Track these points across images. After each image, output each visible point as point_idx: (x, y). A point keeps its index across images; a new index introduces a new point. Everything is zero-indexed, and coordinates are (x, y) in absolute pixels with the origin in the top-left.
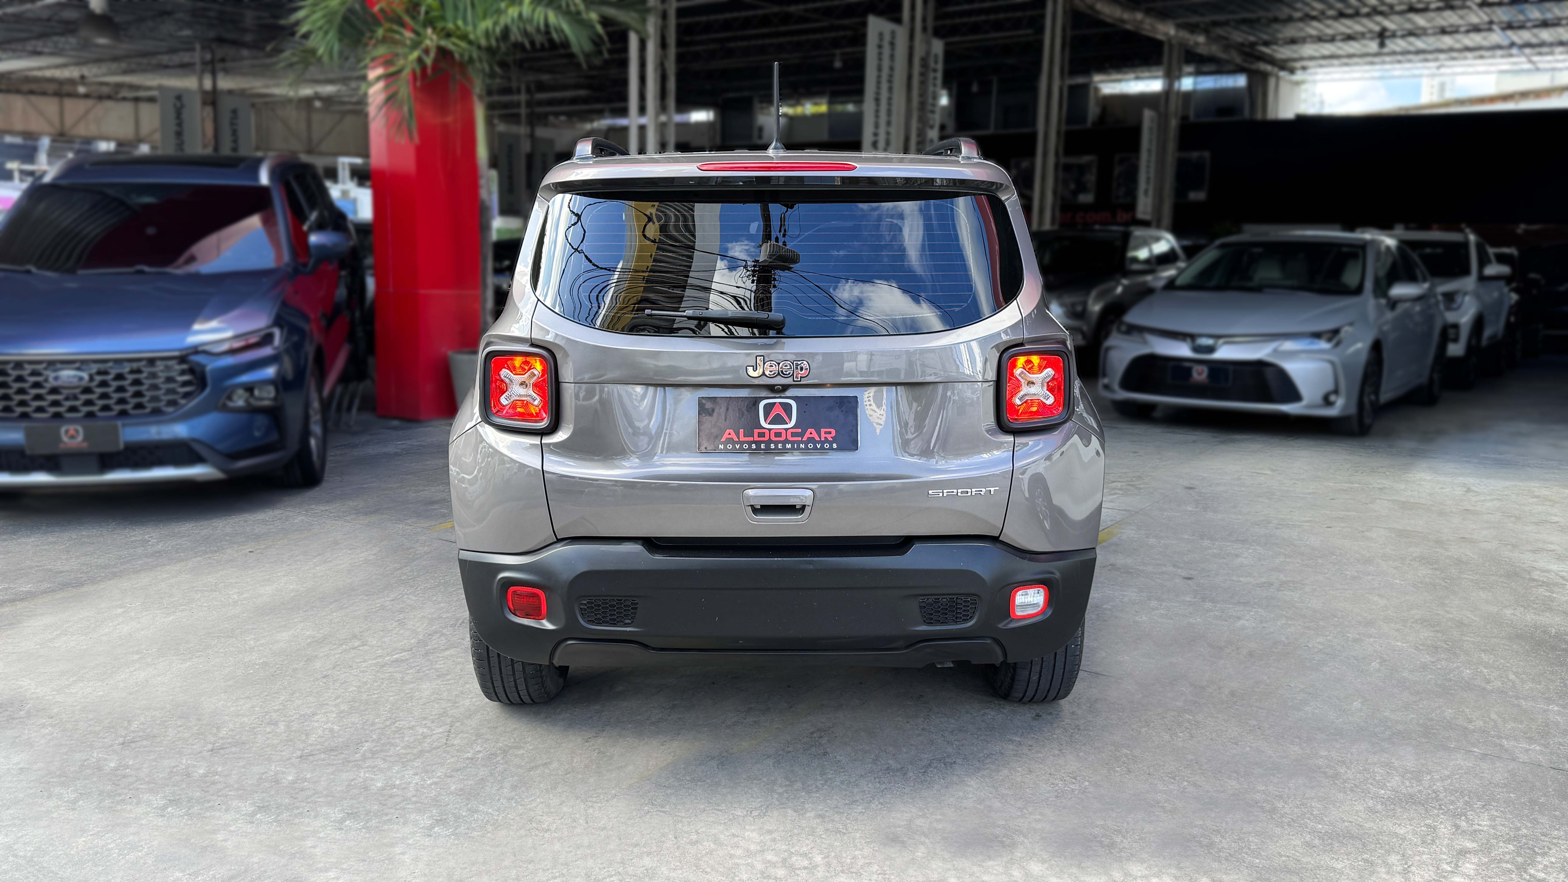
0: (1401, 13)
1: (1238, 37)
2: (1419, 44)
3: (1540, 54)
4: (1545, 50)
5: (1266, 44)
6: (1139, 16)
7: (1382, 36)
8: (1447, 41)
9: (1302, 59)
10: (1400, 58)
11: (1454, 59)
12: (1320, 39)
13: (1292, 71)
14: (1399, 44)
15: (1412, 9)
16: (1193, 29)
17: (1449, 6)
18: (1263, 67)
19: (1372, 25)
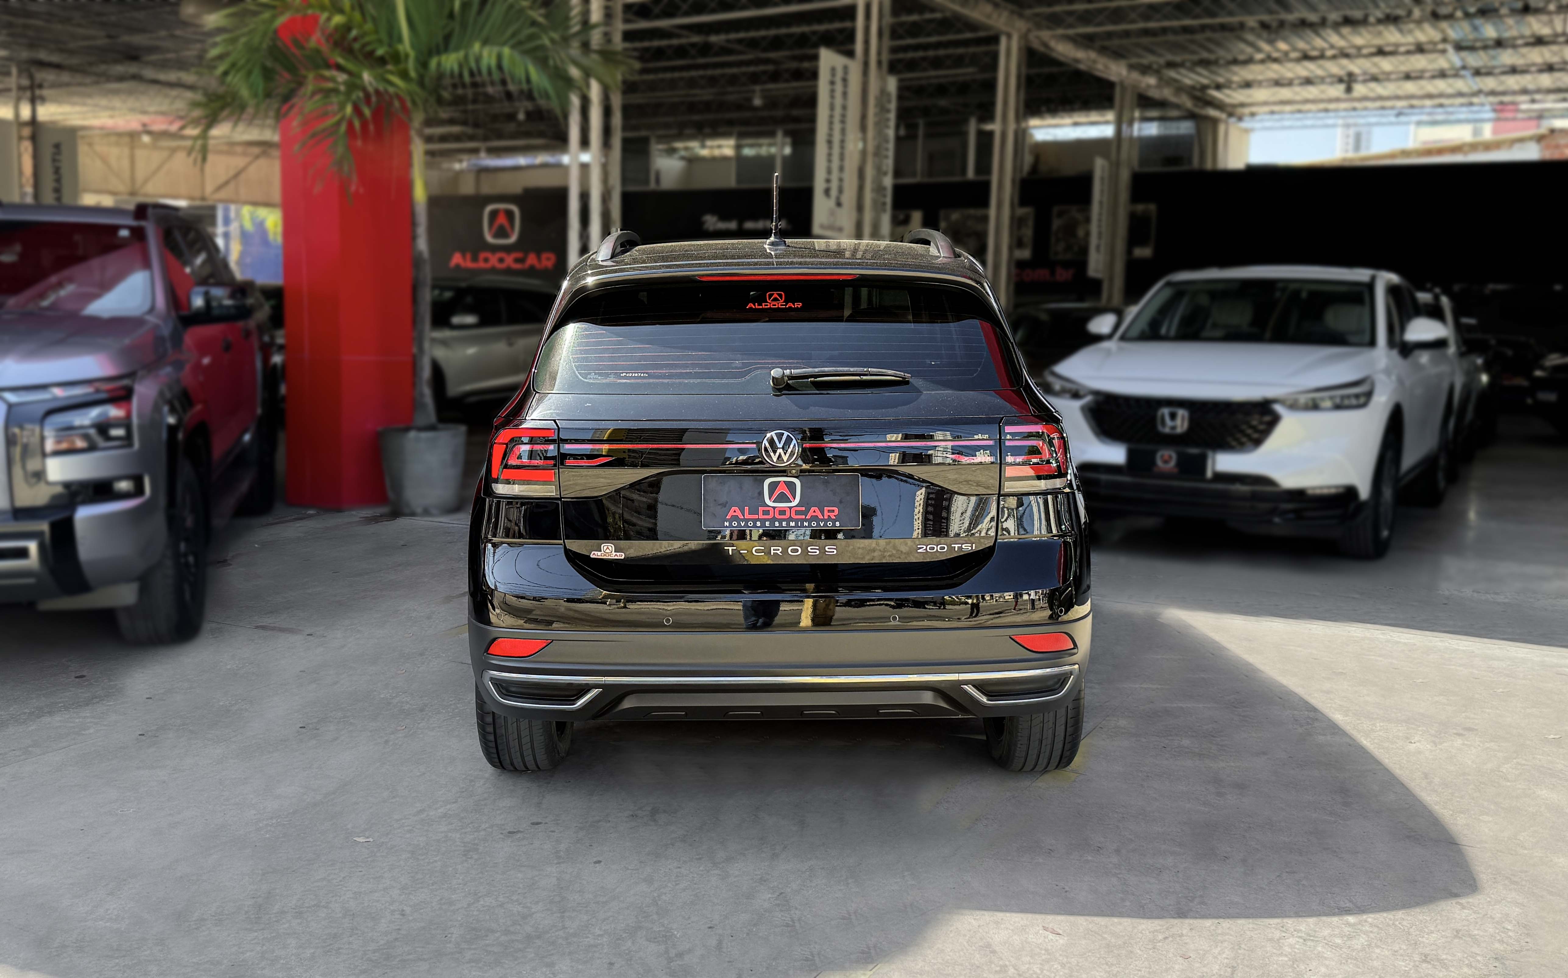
0: (1368, 56)
1: (1191, 79)
2: (1379, 90)
5: (1218, 87)
6: (1093, 55)
7: (1348, 81)
8: (1410, 87)
9: (1253, 104)
11: (1412, 107)
12: (1277, 83)
13: (1240, 119)
14: (1362, 90)
15: (1381, 52)
16: (1145, 70)
17: (1420, 49)
18: (1212, 112)
19: (1335, 68)
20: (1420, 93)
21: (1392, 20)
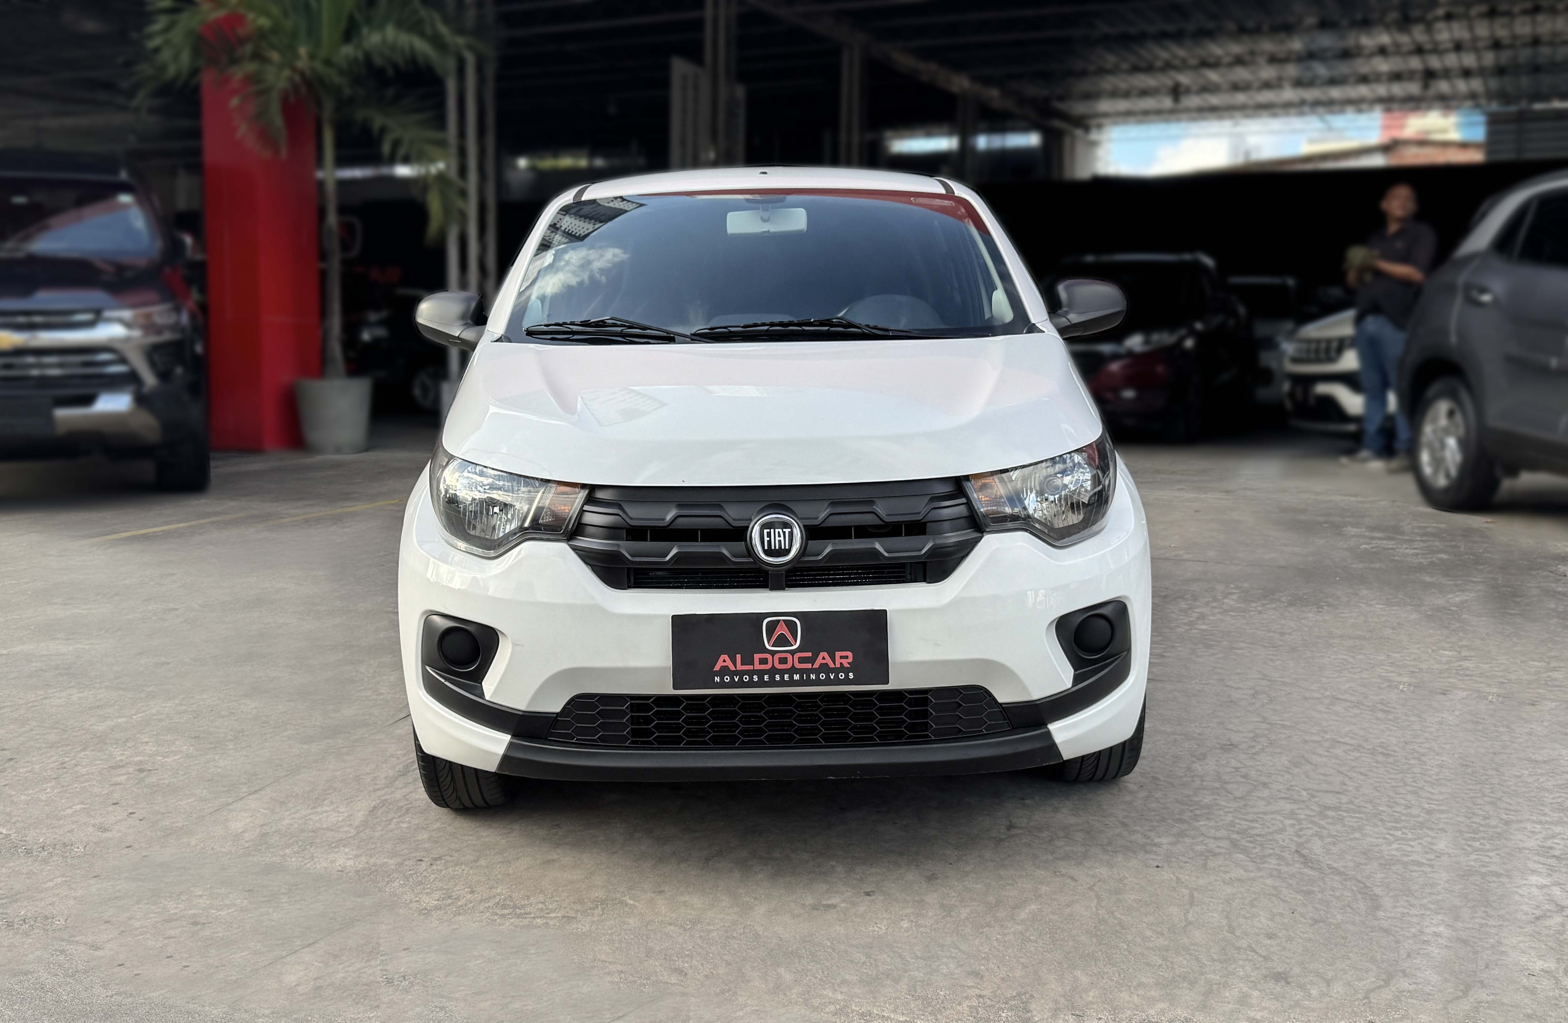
0: (1195, 68)
1: (1033, 90)
2: (1214, 100)
3: (1332, 112)
4: (1336, 108)
5: (1061, 98)
6: (933, 67)
7: (1176, 92)
8: (1240, 98)
9: (1097, 115)
10: (1195, 115)
11: (1247, 116)
12: (1114, 94)
13: (1087, 129)
14: (1193, 101)
15: (1205, 64)
16: (987, 81)
17: (1239, 61)
18: (1057, 124)
19: (1166, 80)
20: (1251, 102)
21: (1205, 34)
